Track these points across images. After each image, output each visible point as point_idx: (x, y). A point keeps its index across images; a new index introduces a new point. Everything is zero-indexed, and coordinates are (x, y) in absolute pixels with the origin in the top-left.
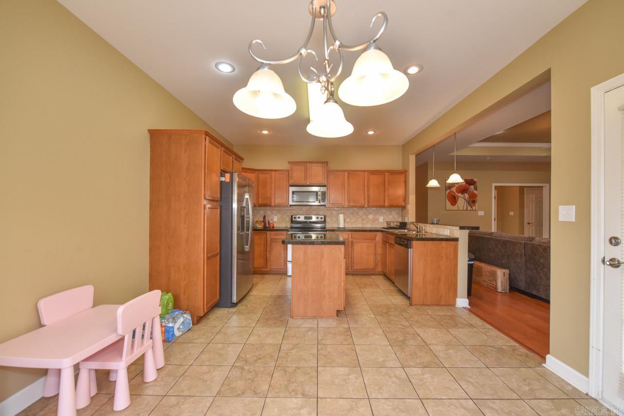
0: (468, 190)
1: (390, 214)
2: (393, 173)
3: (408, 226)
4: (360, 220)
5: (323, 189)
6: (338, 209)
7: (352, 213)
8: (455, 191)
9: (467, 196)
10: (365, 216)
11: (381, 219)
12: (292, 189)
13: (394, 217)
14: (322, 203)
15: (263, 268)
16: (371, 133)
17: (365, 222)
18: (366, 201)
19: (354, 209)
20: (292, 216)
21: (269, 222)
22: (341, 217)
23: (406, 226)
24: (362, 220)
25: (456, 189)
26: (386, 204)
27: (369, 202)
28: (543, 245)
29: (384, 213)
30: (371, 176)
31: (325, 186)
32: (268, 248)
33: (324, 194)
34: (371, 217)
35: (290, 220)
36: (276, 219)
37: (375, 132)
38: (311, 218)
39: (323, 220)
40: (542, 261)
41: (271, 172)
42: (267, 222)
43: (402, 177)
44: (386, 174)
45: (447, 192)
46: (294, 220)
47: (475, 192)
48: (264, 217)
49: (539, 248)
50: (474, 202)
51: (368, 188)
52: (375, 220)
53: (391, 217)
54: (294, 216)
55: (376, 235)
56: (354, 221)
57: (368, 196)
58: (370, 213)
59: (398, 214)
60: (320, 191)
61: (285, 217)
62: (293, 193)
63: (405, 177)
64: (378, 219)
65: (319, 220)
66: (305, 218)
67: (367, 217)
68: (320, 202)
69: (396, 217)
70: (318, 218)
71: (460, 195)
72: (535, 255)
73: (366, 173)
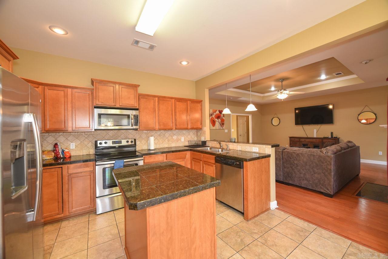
0: (220, 117)
1: (189, 134)
2: (193, 101)
3: (208, 144)
4: (166, 140)
5: (134, 112)
6: (147, 132)
7: (160, 135)
8: (214, 117)
9: (220, 120)
10: (170, 138)
11: (183, 139)
12: (97, 111)
13: (191, 137)
14: (134, 127)
15: (58, 214)
16: (184, 63)
17: (171, 142)
18: (174, 124)
19: (161, 131)
20: (96, 142)
21: (63, 151)
22: (152, 139)
23: (206, 144)
24: (168, 141)
25: (215, 116)
26: (189, 127)
27: (176, 125)
28: (296, 152)
29: (185, 134)
30: (177, 103)
31: (137, 109)
32: (66, 187)
33: (136, 117)
34: (175, 137)
35: (94, 145)
36: (73, 146)
37: (188, 63)
38: (120, 142)
39: (133, 143)
40: (296, 162)
41: (66, 89)
42: (60, 151)
43: (199, 105)
44: (188, 102)
45: (210, 118)
46: (99, 145)
47: (223, 118)
48: (56, 145)
49: (294, 154)
50: (223, 124)
51: (175, 112)
52: (178, 140)
53: (189, 137)
54: (99, 142)
55: (186, 154)
56: (161, 142)
57: (176, 120)
58: (174, 135)
59: (194, 134)
60: (132, 115)
61: (86, 143)
62: (100, 115)
63: (201, 106)
64: (180, 140)
65: (130, 143)
66: (114, 143)
67: (172, 138)
68: (132, 126)
69: (193, 136)
70: (128, 142)
71: (216, 120)
72: (291, 158)
73: (173, 100)
